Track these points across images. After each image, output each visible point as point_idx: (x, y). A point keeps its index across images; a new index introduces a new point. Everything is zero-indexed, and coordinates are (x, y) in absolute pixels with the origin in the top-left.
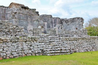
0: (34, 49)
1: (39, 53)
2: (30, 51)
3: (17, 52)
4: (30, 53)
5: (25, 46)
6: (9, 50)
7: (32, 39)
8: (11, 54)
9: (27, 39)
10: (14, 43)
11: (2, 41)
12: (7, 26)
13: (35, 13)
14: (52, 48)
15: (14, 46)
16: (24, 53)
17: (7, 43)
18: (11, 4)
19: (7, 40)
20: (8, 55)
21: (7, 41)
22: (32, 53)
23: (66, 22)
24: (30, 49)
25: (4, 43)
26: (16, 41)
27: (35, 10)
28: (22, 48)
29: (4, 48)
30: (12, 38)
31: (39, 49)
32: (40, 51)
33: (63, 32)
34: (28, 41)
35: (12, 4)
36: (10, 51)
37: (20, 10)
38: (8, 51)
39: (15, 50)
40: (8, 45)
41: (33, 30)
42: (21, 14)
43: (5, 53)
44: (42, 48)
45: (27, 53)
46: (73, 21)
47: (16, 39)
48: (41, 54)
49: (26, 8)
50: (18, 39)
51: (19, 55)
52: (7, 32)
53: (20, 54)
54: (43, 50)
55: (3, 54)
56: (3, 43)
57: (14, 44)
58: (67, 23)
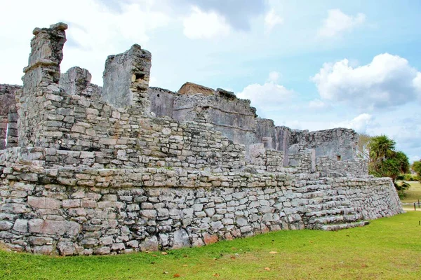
0: (285, 209)
1: (297, 222)
2: (277, 218)
3: (249, 220)
4: (278, 223)
5: (264, 202)
6: (228, 212)
7: (278, 181)
8: (235, 224)
9: (267, 181)
10: (238, 190)
11: (210, 184)
12: (210, 141)
13: (249, 110)
14: (322, 209)
15: (238, 200)
16: (265, 222)
17: (222, 190)
18: (185, 85)
19: (222, 181)
20: (229, 228)
21: (220, 186)
22: (281, 222)
23: (308, 139)
24: (275, 211)
25: (215, 192)
26: (243, 184)
27: (249, 102)
28: (257, 208)
29: (218, 206)
30: (232, 178)
31: (295, 210)
32: (299, 217)
33: (324, 165)
34: (269, 186)
35: (188, 86)
36: (232, 215)
37: (217, 100)
38: (227, 215)
39: (242, 213)
40: (224, 196)
41: (264, 155)
42: (219, 111)
43: (220, 220)
44: (301, 209)
45: (271, 222)
46: (329, 136)
47: (242, 179)
48: (302, 226)
49: (229, 96)
50: (248, 178)
51: (255, 229)
52: (210, 157)
53: (256, 225)
54: (305, 213)
55: (215, 225)
56: (213, 190)
57: (239, 195)
58: (311, 142)
